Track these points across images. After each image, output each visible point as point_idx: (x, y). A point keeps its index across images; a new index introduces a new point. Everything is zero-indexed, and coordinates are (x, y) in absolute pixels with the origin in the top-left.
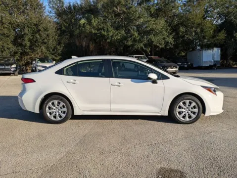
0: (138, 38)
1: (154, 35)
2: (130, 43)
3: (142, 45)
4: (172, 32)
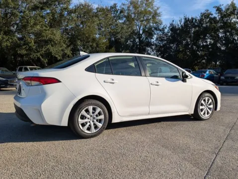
0: (34, 47)
1: (52, 46)
2: (24, 52)
3: (38, 54)
4: (70, 44)
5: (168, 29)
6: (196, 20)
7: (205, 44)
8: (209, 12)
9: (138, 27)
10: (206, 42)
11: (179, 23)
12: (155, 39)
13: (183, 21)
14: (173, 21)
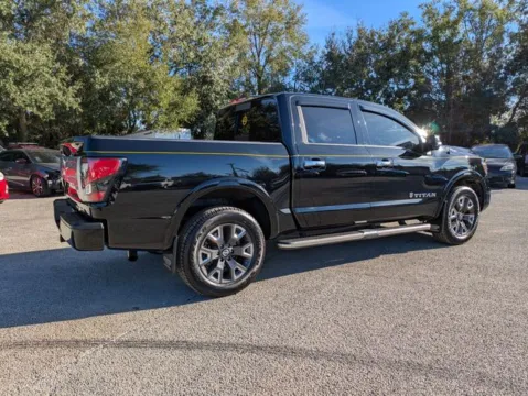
5: (320, 54)
6: (380, 37)
7: (402, 87)
8: (408, 17)
9: (254, 50)
10: (406, 82)
11: (346, 40)
12: (292, 76)
13: (355, 35)
14: (333, 34)
